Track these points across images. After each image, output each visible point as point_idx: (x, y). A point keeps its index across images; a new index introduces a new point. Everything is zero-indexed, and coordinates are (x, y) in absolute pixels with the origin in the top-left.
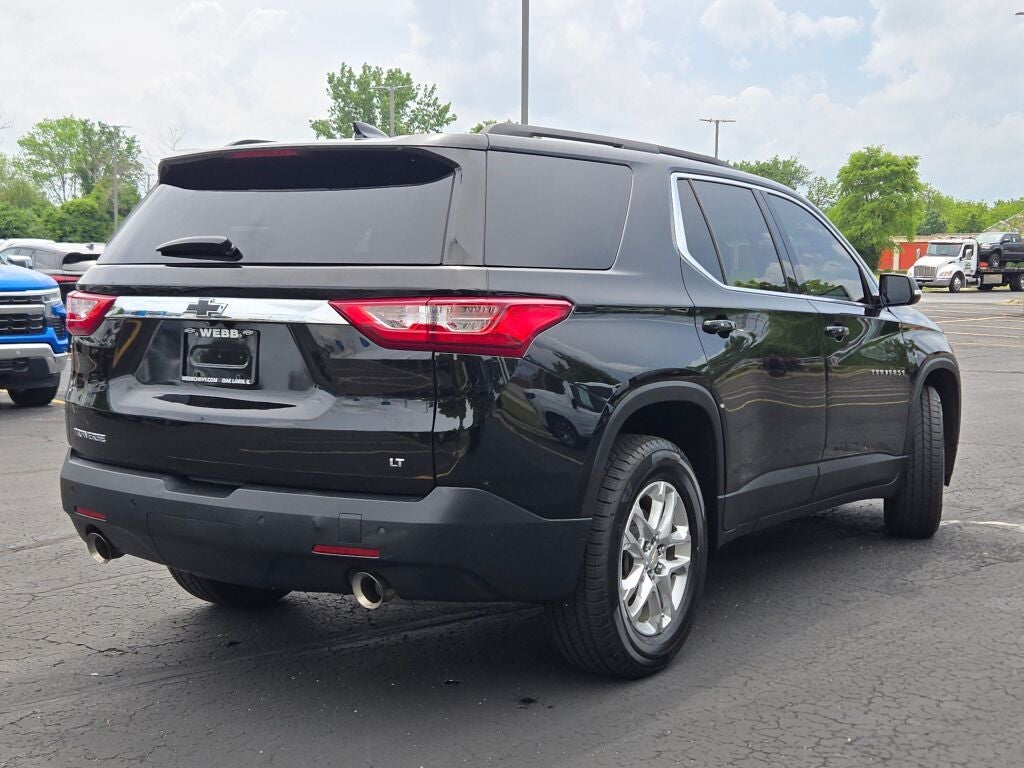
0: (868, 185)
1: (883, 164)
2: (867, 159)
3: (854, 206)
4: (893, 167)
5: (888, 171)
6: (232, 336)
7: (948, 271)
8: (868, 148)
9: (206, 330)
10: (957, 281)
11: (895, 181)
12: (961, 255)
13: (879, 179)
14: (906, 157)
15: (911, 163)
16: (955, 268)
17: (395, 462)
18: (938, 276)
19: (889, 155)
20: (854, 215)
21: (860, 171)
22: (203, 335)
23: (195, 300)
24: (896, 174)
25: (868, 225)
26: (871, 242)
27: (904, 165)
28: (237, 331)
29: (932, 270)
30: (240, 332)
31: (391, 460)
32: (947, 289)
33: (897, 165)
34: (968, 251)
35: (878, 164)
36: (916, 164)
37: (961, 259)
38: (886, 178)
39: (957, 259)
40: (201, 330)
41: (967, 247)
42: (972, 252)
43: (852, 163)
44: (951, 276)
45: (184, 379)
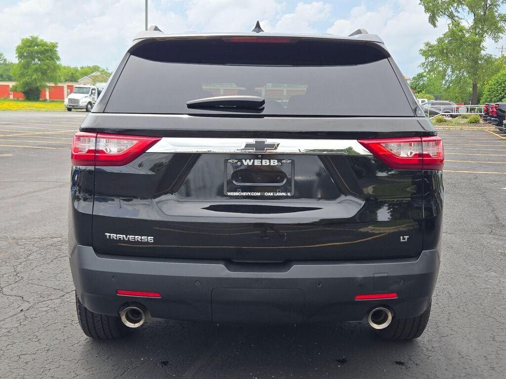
0: (31, 56)
1: (40, 45)
2: (32, 42)
3: (26, 66)
4: (45, 47)
5: (43, 49)
6: (272, 164)
7: (85, 101)
8: (31, 37)
9: (248, 161)
10: (89, 106)
11: (47, 54)
12: (90, 93)
13: (37, 53)
14: (51, 43)
15: (54, 46)
16: (89, 100)
17: (404, 239)
18: (80, 103)
19: (42, 41)
20: (26, 71)
21: (28, 48)
22: (245, 163)
23: (252, 141)
24: (47, 51)
25: (35, 76)
26: (36, 85)
27: (50, 47)
28: (276, 161)
29: (77, 101)
30: (279, 161)
31: (401, 237)
32: (85, 110)
33: (47, 46)
34: (93, 91)
35: (37, 45)
36: (57, 47)
37: (90, 95)
38: (42, 53)
39: (88, 95)
40: (244, 161)
41: (93, 89)
42: (95, 93)
43: (23, 43)
44: (86, 104)
45: (229, 194)
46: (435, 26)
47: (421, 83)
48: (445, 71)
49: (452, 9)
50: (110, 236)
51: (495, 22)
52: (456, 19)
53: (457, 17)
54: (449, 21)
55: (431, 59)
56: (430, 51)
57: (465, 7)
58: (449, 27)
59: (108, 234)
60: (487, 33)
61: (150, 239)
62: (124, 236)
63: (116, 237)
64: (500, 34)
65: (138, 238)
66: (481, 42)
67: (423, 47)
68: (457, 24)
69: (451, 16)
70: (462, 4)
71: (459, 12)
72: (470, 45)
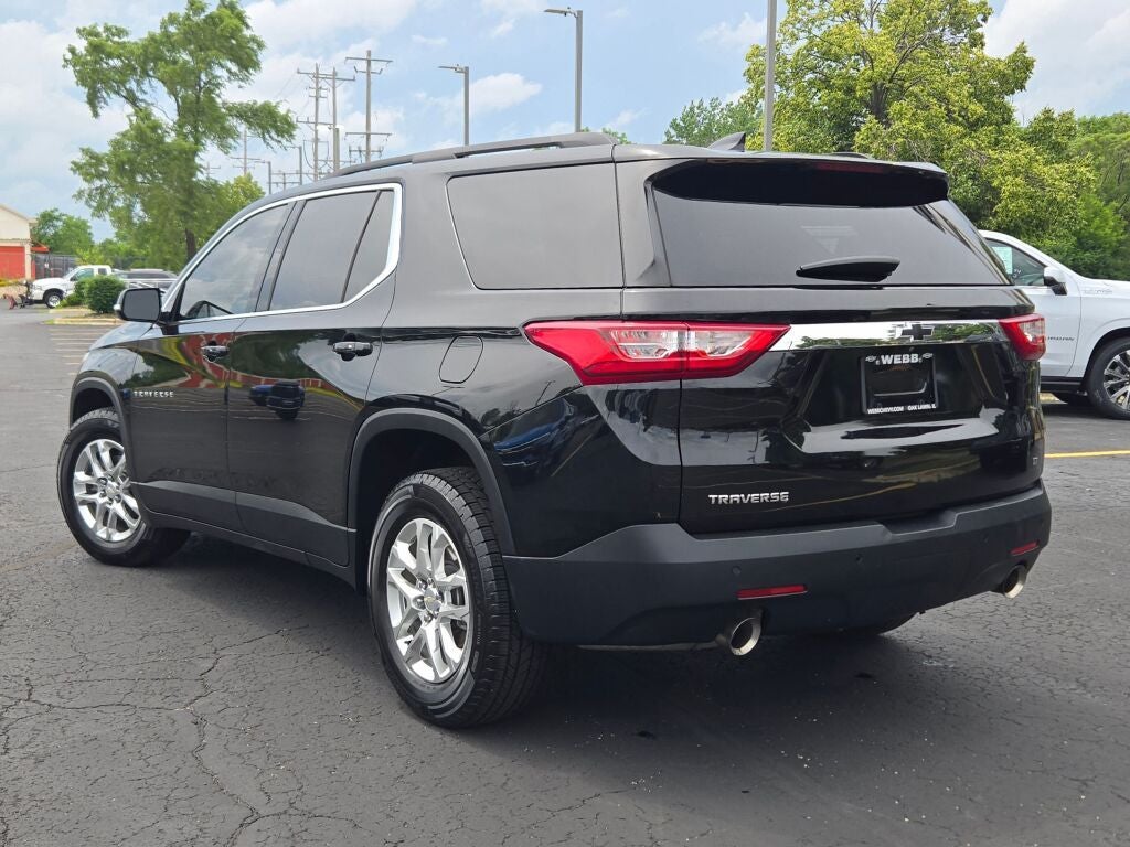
23: (909, 325)
45: (871, 411)
46: (96, 114)
47: (51, 231)
48: (129, 207)
49: (132, 85)
50: (717, 499)
51: (219, 117)
52: (143, 104)
53: (142, 101)
54: (130, 109)
55: (98, 183)
56: (91, 165)
57: (155, 82)
58: (131, 121)
59: (713, 497)
60: (209, 138)
61: (784, 496)
62: (743, 496)
63: (728, 501)
64: (230, 141)
65: (765, 496)
66: (195, 153)
67: (80, 158)
68: (144, 114)
69: (132, 99)
70: (149, 76)
71: (145, 93)
72: (175, 158)
